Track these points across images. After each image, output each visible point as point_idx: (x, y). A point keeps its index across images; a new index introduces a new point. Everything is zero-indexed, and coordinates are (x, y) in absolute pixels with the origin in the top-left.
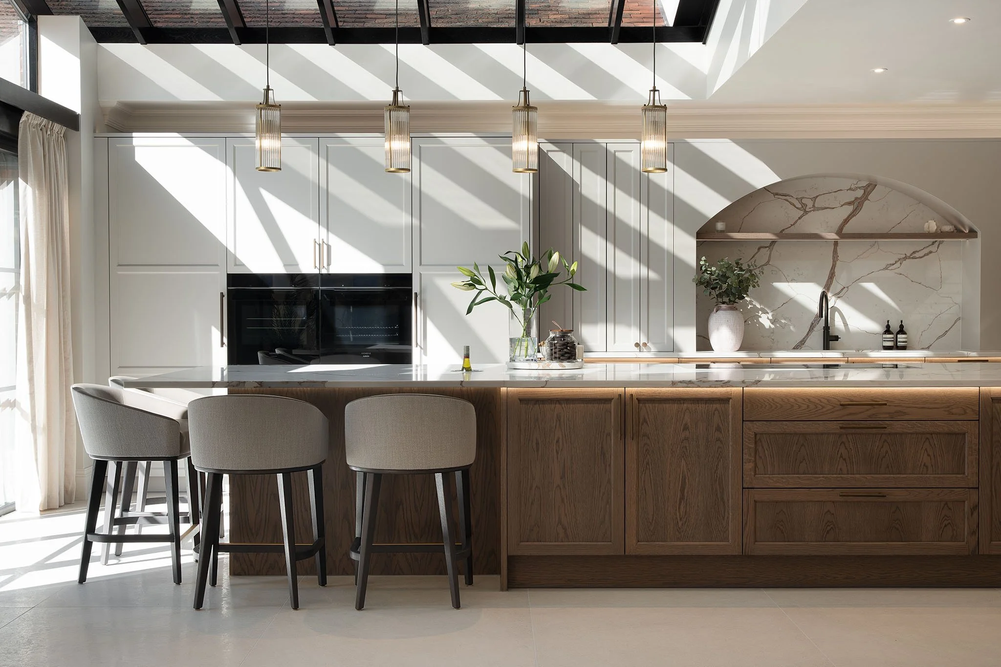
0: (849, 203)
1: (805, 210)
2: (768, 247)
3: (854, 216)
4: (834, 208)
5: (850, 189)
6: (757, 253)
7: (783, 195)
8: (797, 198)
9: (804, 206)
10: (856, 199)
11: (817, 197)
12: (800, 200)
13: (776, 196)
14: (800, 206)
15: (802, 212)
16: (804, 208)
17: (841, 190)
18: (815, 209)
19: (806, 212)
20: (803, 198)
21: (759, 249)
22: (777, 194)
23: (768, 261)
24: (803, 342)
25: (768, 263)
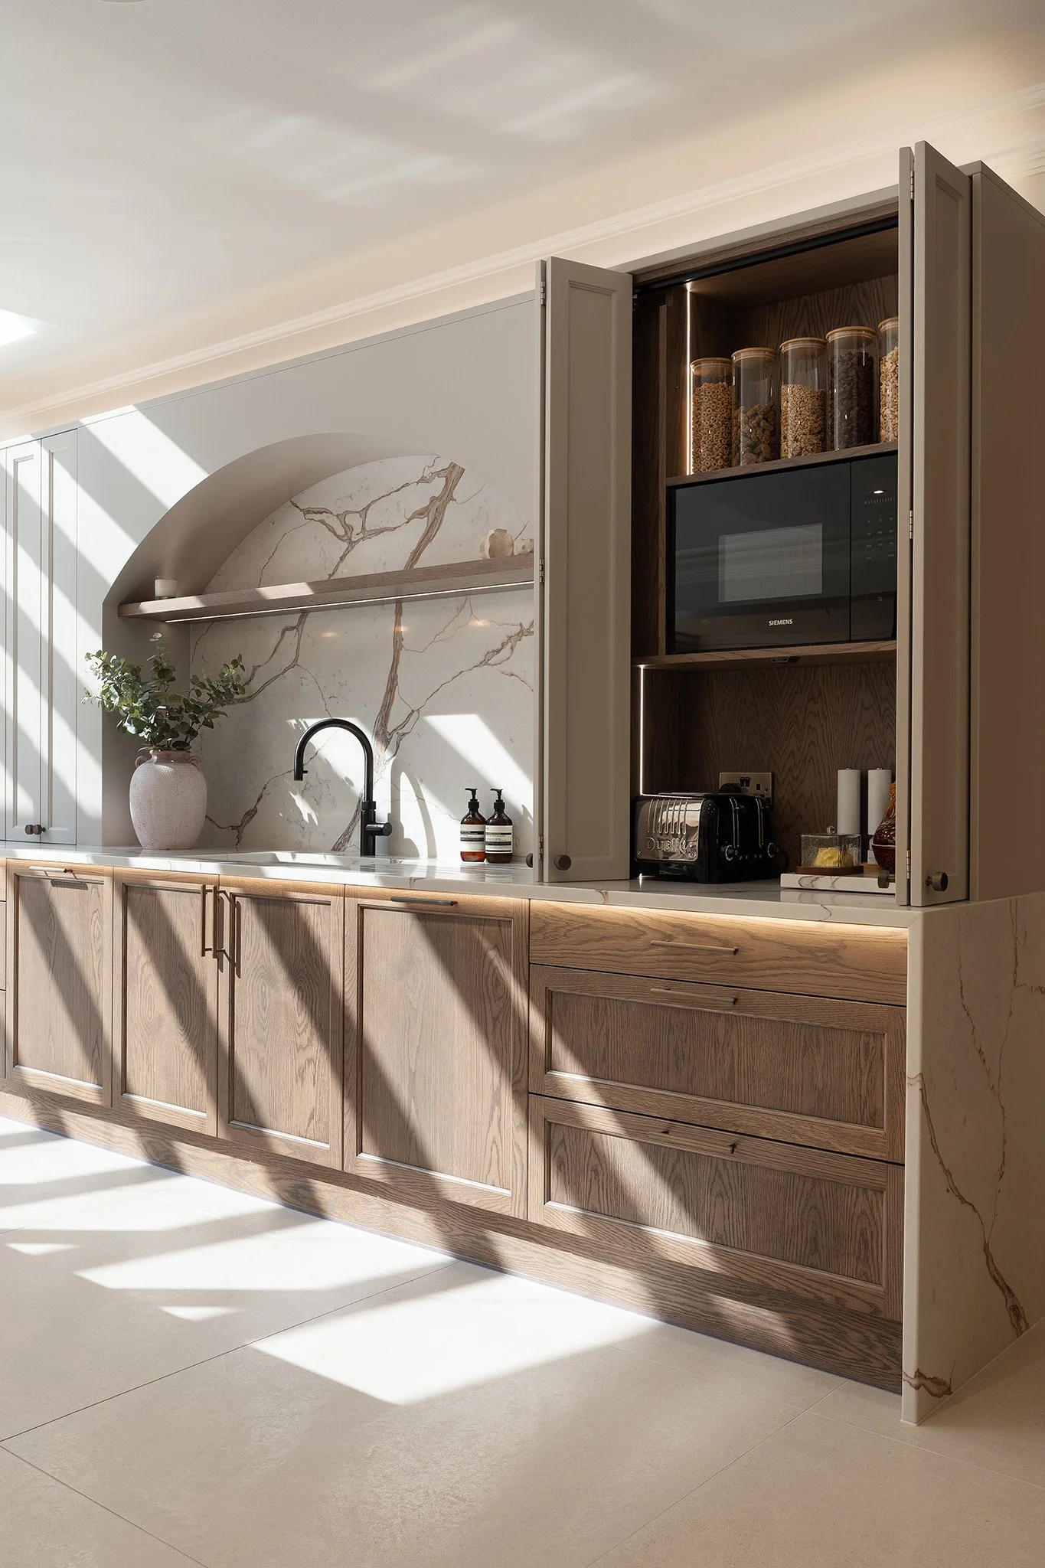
0: (420, 514)
1: (350, 539)
2: (293, 628)
3: (430, 540)
4: (395, 528)
5: (423, 480)
6: (280, 642)
7: (318, 512)
8: (337, 516)
9: (348, 528)
10: (433, 500)
11: (369, 506)
12: (342, 517)
13: (308, 516)
14: (341, 531)
15: (345, 545)
16: (349, 535)
17: (407, 485)
18: (368, 534)
19: (352, 544)
20: (347, 512)
21: (283, 633)
22: (308, 511)
23: (296, 659)
24: (347, 837)
25: (294, 664)
